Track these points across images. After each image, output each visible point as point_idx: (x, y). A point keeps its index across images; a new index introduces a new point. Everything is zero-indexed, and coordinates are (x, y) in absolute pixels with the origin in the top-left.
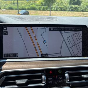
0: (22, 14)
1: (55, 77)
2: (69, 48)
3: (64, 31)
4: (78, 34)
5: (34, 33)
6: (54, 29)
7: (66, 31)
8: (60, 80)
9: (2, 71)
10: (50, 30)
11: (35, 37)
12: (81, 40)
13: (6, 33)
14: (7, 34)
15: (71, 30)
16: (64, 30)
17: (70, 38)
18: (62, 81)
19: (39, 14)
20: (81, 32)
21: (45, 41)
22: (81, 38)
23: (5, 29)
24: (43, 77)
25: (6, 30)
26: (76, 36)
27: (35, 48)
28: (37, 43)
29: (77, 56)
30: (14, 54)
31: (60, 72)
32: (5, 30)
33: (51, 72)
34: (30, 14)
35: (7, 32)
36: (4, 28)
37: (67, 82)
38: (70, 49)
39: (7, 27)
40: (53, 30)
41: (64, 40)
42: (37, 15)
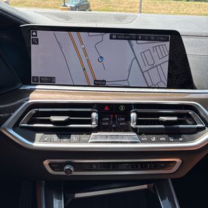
0: (72, 9)
1: (114, 117)
2: (143, 73)
3: (135, 41)
4: (161, 47)
5: (82, 43)
6: (119, 37)
7: (139, 42)
8: (122, 121)
9: (29, 101)
10: (111, 38)
11: (84, 49)
12: (167, 58)
13: (36, 42)
14: (38, 44)
15: (149, 39)
16: (137, 39)
17: (147, 54)
18: (124, 124)
19: (114, 9)
20: (168, 44)
21: (101, 57)
22: (167, 54)
23: (34, 34)
24: (94, 115)
25: (36, 36)
26: (158, 50)
27: (84, 69)
28: (88, 60)
29: (157, 86)
30: (48, 78)
31: (122, 108)
32: (34, 36)
33: (107, 108)
34: (91, 8)
35: (37, 40)
36: (33, 32)
37: (133, 125)
38: (146, 74)
39: (38, 32)
40: (117, 39)
41: (136, 58)
42: (108, 11)
